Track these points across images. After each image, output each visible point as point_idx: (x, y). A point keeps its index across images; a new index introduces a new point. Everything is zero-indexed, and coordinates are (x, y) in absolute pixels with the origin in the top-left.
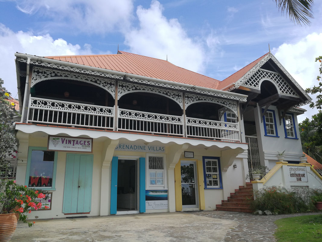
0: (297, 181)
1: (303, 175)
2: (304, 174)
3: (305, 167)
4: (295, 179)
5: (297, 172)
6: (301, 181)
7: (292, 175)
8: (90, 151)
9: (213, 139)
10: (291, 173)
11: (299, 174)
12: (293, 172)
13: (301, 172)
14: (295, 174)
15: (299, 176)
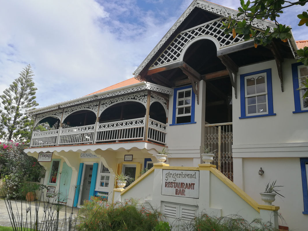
0: (176, 194)
1: (191, 186)
2: (194, 184)
3: (197, 172)
4: (172, 190)
5: (179, 180)
6: (183, 196)
7: (168, 184)
8: (50, 161)
9: (115, 141)
10: (168, 181)
11: (182, 184)
12: (171, 180)
13: (187, 181)
14: (174, 183)
15: (182, 186)
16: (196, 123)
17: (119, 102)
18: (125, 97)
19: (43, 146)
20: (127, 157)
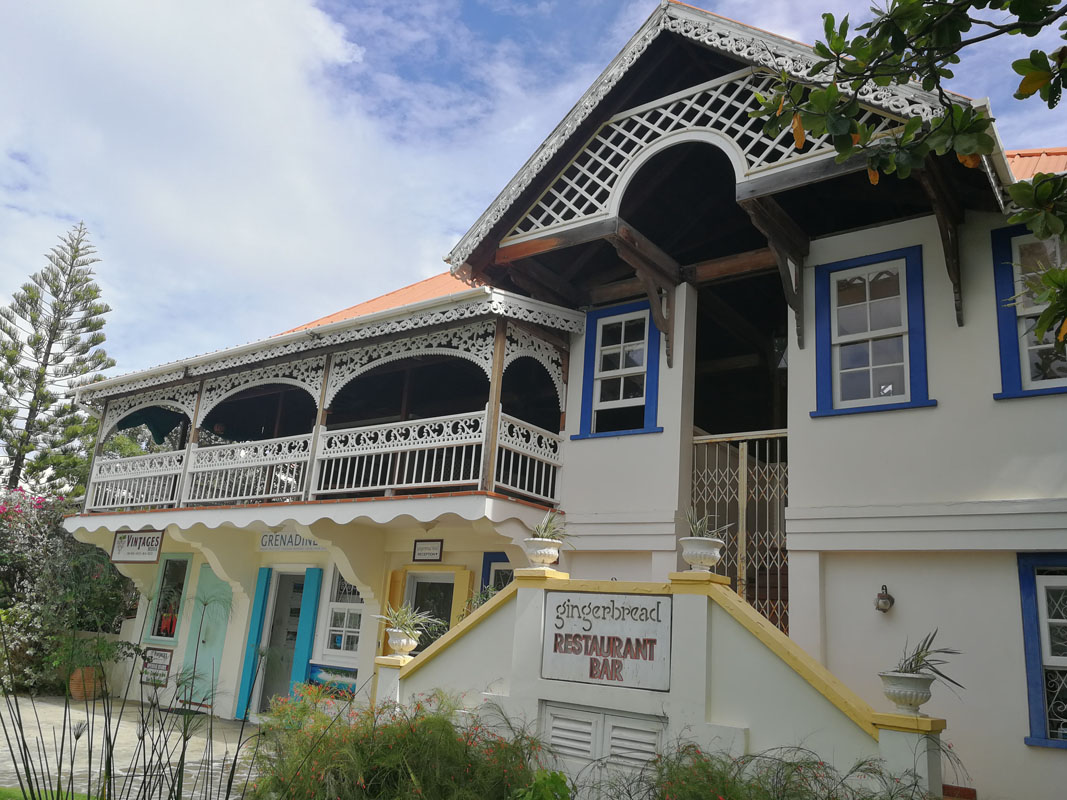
0: (592, 675)
1: (643, 647)
2: (652, 642)
3: (665, 600)
4: (577, 664)
5: (604, 628)
6: (616, 682)
7: (562, 643)
8: (155, 559)
9: (381, 493)
10: (563, 632)
11: (614, 643)
12: (573, 626)
13: (631, 630)
14: (586, 638)
15: (612, 650)
16: (661, 430)
17: (395, 357)
18: (417, 338)
19: (128, 510)
20: (422, 549)
